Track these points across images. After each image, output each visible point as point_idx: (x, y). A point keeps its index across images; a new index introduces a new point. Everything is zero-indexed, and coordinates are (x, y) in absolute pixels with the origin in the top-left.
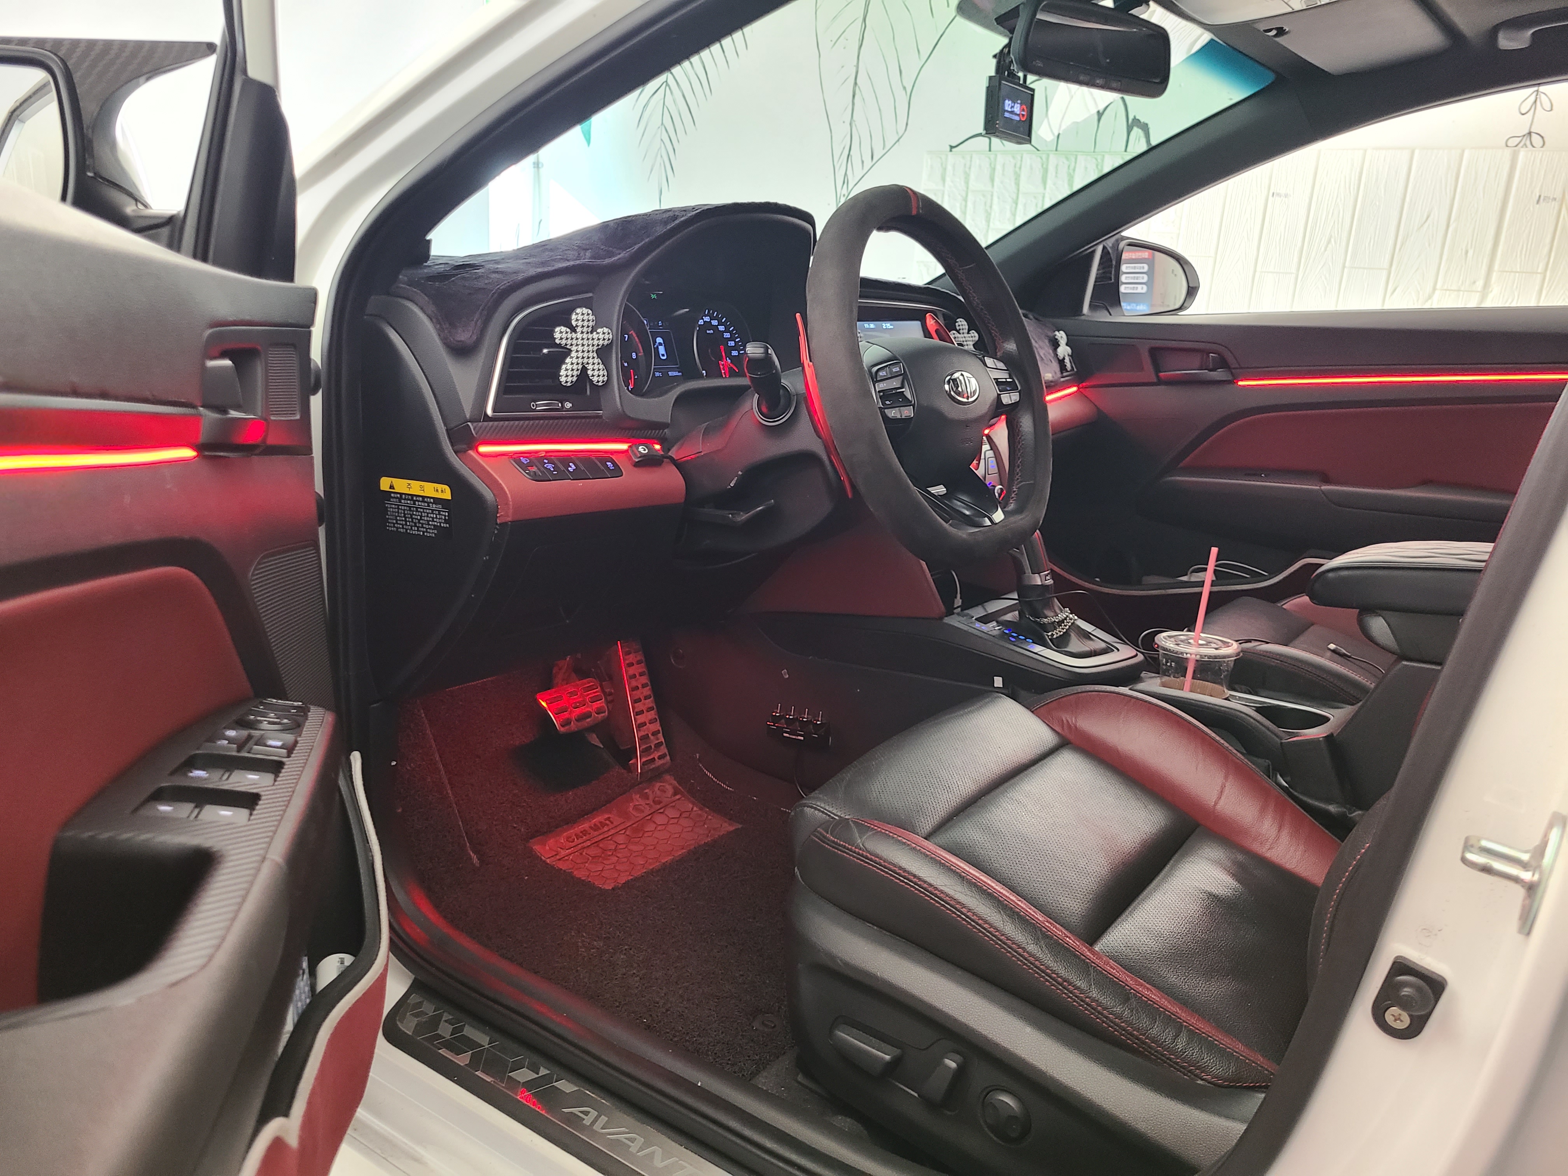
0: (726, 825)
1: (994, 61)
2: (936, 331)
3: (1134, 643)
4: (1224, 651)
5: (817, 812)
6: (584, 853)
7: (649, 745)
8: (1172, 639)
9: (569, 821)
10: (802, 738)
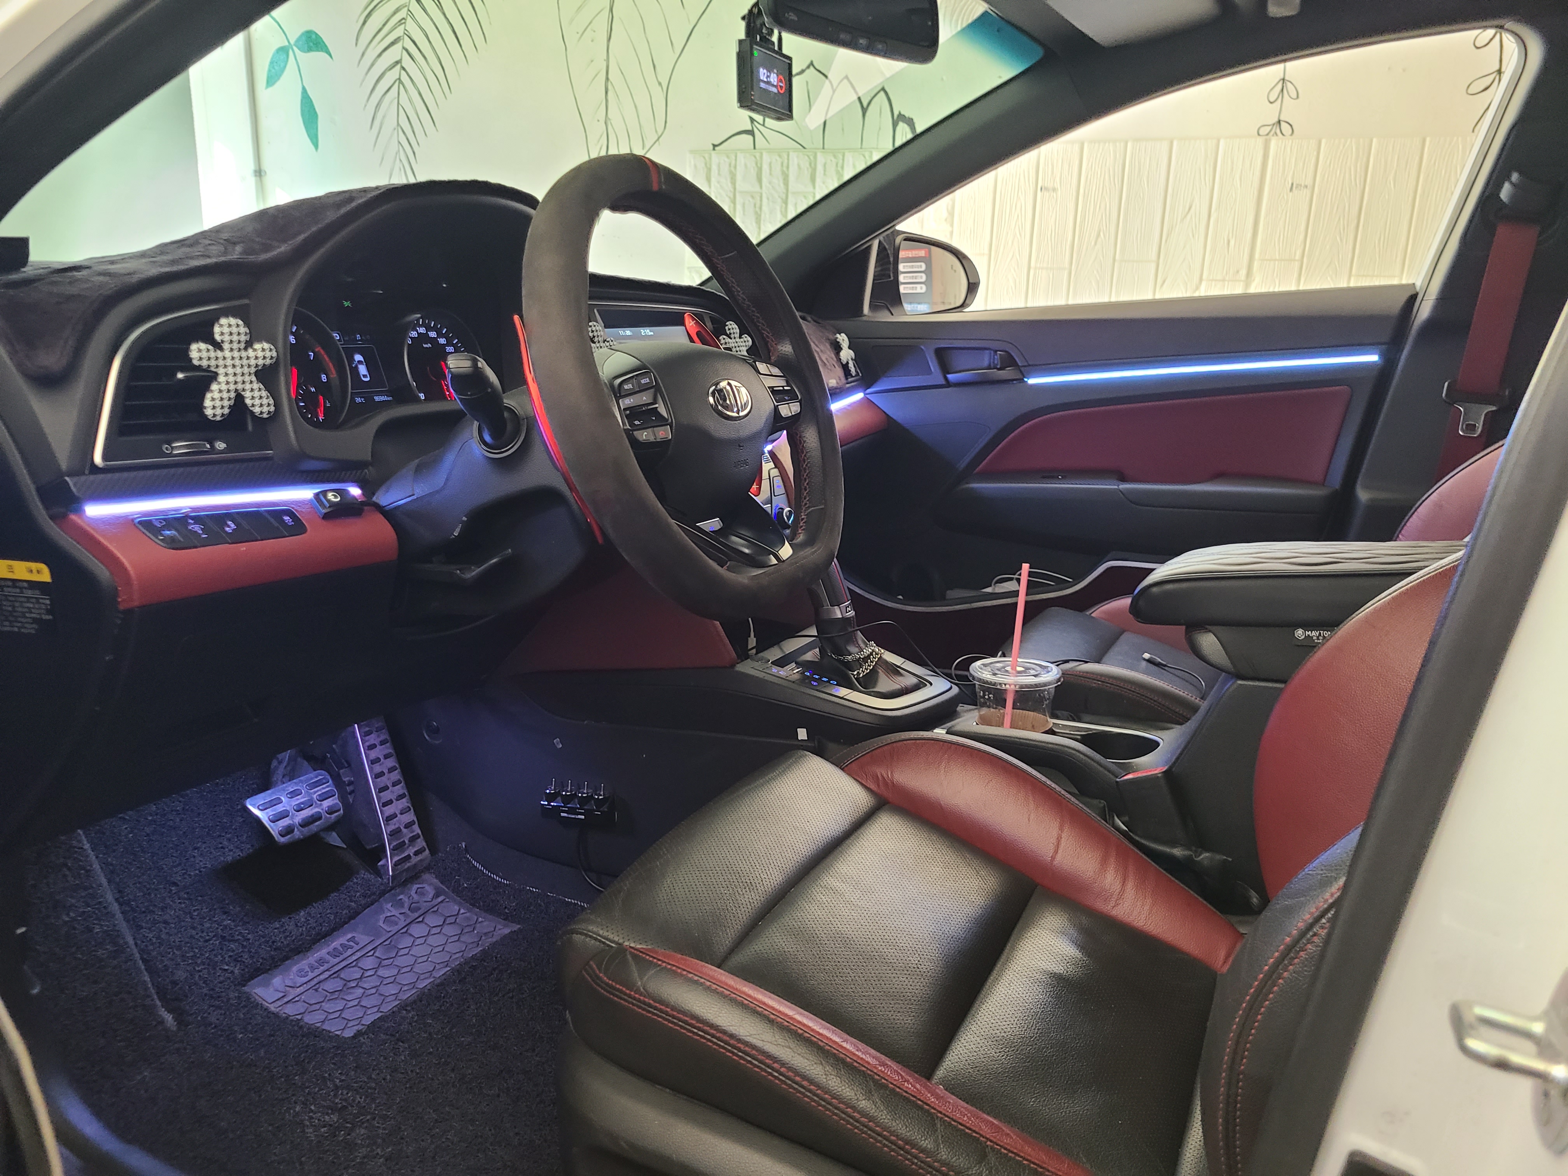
0: (499, 927)
1: (743, 24)
2: (697, 334)
3: (948, 676)
4: (1045, 678)
5: (588, 939)
6: (320, 990)
7: (402, 840)
8: (989, 669)
9: (300, 949)
10: (583, 817)
